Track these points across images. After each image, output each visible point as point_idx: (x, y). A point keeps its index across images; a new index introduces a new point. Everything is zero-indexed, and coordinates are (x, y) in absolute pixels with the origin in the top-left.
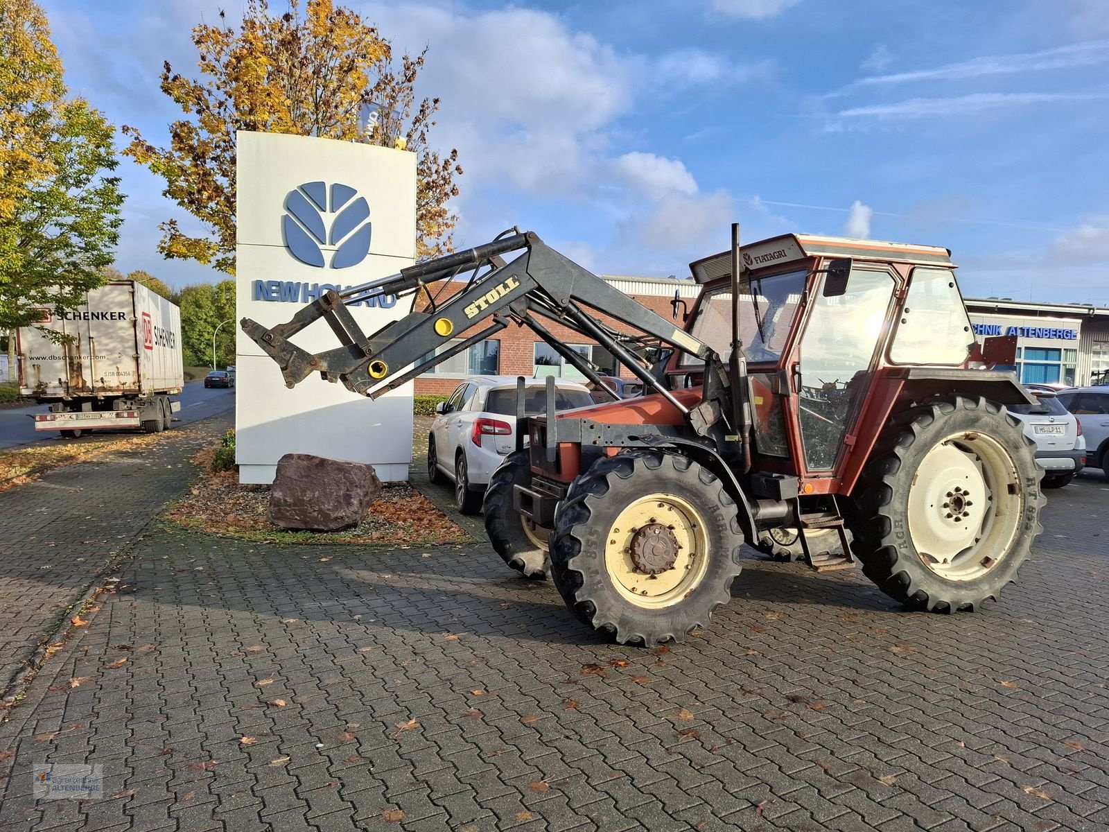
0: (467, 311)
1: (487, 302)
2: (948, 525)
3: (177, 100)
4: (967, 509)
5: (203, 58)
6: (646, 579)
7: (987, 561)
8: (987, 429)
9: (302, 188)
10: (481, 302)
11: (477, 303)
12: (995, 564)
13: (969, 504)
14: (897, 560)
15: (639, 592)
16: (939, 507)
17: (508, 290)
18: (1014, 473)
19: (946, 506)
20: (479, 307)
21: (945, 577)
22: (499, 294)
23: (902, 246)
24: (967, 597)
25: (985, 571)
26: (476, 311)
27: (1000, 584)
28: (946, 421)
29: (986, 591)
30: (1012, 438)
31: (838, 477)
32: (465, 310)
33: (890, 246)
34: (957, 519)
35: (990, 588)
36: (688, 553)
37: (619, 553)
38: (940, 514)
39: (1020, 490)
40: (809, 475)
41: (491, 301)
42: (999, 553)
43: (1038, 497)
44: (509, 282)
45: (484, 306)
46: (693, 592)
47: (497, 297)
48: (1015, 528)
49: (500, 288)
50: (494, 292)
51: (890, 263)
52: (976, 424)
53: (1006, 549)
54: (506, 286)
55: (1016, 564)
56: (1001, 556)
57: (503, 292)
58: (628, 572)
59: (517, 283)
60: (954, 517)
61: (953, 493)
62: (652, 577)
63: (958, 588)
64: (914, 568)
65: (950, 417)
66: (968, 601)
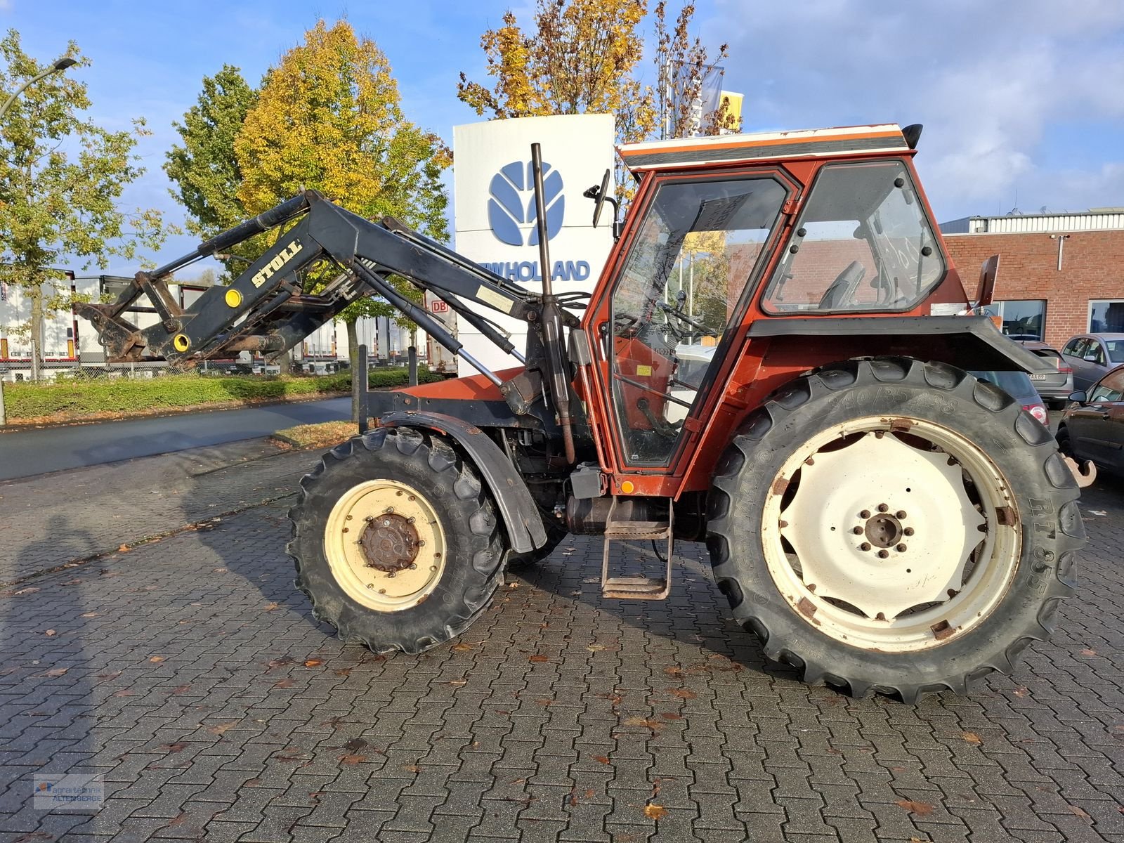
0: (254, 280)
1: (272, 269)
2: (866, 560)
3: (472, 105)
4: (904, 540)
5: (491, 62)
6: (385, 576)
7: (942, 628)
8: (931, 414)
9: (504, 170)
10: (266, 270)
11: (263, 271)
12: (955, 634)
13: (908, 532)
14: (742, 600)
15: (377, 588)
16: (846, 533)
17: (292, 255)
18: (1002, 489)
19: (857, 531)
20: (265, 275)
21: (843, 640)
22: (283, 260)
23: (809, 134)
24: (889, 678)
25: (933, 643)
26: (263, 280)
27: (960, 668)
29: (931, 674)
30: (989, 430)
31: (674, 475)
33: (783, 137)
34: (882, 555)
35: (939, 671)
36: (434, 552)
37: (354, 543)
38: (850, 543)
39: (1016, 518)
40: (629, 469)
41: (276, 268)
42: (968, 619)
43: (1057, 534)
44: (292, 246)
45: (270, 274)
46: (429, 598)
47: (281, 264)
48: (1005, 582)
49: (284, 253)
50: (278, 258)
51: (779, 163)
52: (903, 406)
53: (982, 614)
54: (289, 251)
55: (1002, 641)
56: (970, 624)
57: (287, 258)
58: (364, 566)
59: (300, 247)
60: (875, 550)
61: (874, 513)
62: (389, 576)
63: (867, 661)
64: (775, 616)
65: (846, 393)
66: (886, 684)
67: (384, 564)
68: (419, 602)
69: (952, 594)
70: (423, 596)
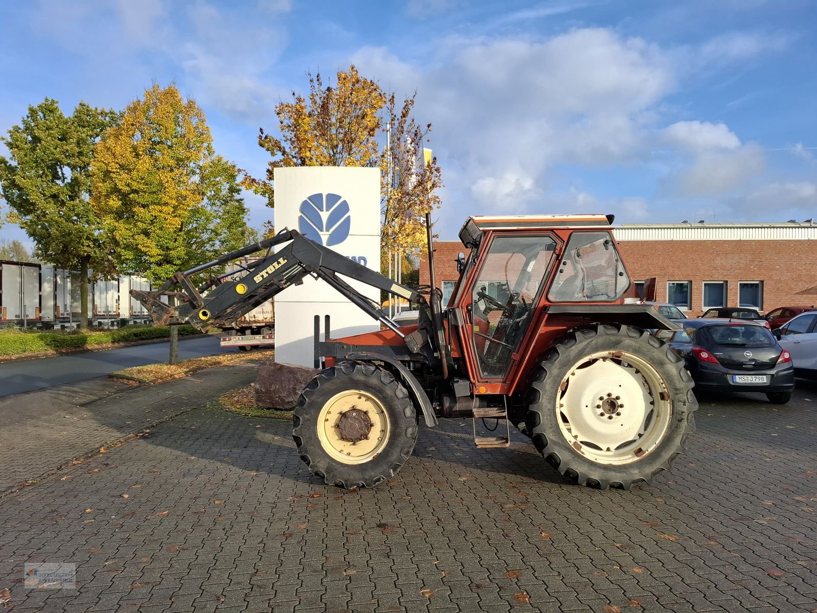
0: (255, 279)
1: (267, 273)
2: (602, 421)
3: (268, 150)
4: (620, 410)
5: (282, 123)
6: (350, 445)
7: (639, 451)
8: (630, 349)
9: (310, 198)
10: (264, 273)
11: (261, 274)
12: (646, 454)
13: (621, 406)
14: (547, 444)
15: (345, 452)
16: (593, 408)
17: (280, 265)
18: (662, 384)
19: (598, 407)
20: (262, 276)
21: (595, 461)
22: (275, 268)
23: (564, 217)
24: (617, 478)
25: (636, 459)
26: (261, 279)
27: (649, 470)
28: (588, 343)
29: (636, 474)
30: (656, 356)
31: (507, 383)
32: (254, 278)
33: (553, 218)
34: (610, 418)
35: (640, 472)
36: (380, 430)
37: (332, 427)
38: (595, 413)
39: (669, 397)
40: (482, 380)
41: (270, 272)
42: (651, 446)
43: (687, 404)
44: (281, 260)
45: (266, 276)
46: (379, 455)
47: (273, 270)
48: (666, 427)
49: (275, 264)
50: (271, 267)
51: (552, 230)
52: (618, 346)
53: (657, 443)
54: (279, 263)
55: (666, 455)
56: (652, 448)
57: (277, 267)
58: (338, 440)
59: (286, 261)
60: (607, 415)
61: (606, 397)
62: (354, 444)
63: (607, 470)
64: (563, 451)
65: (593, 340)
66: (617, 481)
67: (352, 438)
68: (374, 457)
69: (640, 435)
70: (376, 454)
